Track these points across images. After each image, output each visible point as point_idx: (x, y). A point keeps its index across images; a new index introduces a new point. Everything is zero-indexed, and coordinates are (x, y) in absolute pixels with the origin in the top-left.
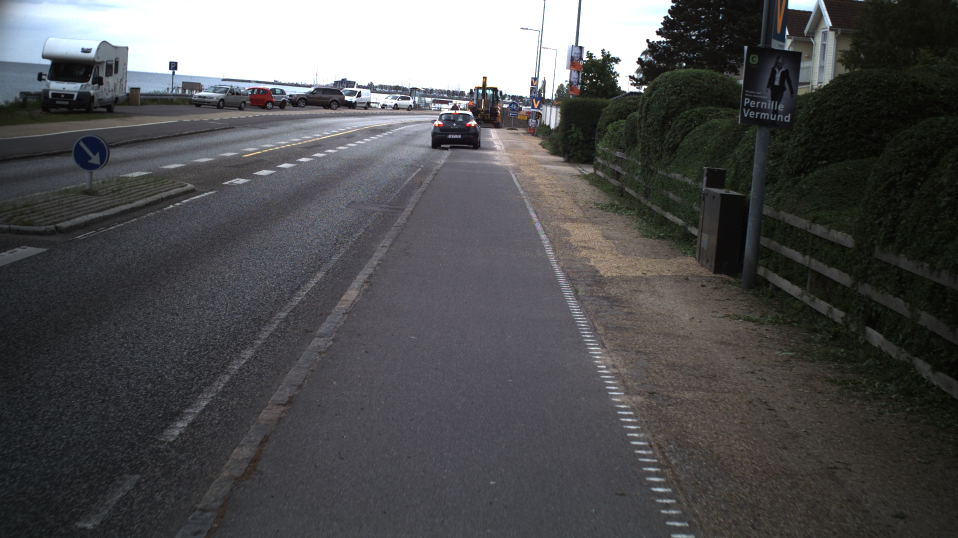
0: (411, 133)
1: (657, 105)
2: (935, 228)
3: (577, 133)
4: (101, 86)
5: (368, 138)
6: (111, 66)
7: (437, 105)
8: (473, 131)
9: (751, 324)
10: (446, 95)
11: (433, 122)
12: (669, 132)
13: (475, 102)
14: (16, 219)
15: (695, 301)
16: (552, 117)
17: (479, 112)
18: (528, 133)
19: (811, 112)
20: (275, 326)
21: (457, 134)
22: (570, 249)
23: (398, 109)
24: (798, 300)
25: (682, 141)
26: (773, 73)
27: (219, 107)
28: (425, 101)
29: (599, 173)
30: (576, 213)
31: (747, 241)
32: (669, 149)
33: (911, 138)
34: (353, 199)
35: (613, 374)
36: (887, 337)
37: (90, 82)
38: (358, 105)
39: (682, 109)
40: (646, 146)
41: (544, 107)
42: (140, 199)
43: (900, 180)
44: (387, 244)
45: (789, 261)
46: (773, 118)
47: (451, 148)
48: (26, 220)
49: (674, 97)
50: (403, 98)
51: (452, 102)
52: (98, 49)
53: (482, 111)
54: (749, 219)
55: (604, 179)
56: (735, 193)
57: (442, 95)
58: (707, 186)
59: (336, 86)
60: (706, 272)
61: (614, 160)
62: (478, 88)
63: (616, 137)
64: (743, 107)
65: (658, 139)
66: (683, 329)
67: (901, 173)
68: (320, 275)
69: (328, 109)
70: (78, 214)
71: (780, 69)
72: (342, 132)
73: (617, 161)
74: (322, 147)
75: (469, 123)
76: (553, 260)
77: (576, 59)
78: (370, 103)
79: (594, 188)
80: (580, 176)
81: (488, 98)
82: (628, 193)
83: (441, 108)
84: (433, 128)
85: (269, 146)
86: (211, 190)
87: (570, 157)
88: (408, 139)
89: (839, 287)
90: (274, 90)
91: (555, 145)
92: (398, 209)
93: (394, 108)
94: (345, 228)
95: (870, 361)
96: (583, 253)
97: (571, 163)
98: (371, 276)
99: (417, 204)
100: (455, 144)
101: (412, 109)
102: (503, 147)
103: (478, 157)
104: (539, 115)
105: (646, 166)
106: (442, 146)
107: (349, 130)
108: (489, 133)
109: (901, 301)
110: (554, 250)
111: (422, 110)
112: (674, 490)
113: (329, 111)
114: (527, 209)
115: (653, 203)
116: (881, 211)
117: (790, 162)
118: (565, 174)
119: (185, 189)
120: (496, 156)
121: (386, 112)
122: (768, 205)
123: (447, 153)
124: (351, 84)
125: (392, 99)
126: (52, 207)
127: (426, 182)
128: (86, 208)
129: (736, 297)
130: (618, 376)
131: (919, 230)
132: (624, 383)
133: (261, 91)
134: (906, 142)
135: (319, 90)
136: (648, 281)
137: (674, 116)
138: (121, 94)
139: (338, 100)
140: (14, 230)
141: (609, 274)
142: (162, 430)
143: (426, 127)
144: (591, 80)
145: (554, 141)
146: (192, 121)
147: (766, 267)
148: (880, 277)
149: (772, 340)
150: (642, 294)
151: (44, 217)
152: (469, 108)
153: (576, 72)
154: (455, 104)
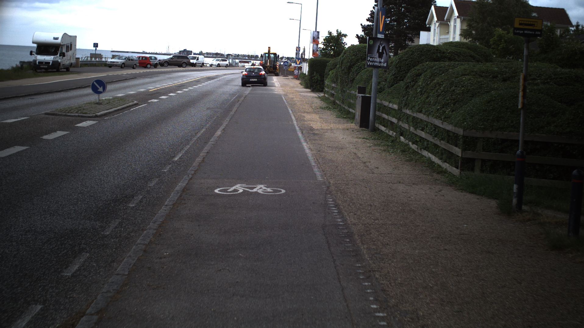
0: (230, 79)
2: (416, 99)
3: (317, 76)
4: (64, 57)
5: (207, 82)
6: (68, 46)
7: (243, 64)
8: (263, 77)
9: (365, 140)
10: (247, 58)
11: (242, 72)
12: (351, 73)
13: (264, 61)
14: (79, 112)
15: (347, 134)
16: (305, 68)
17: (266, 67)
18: (294, 78)
20: (194, 141)
21: (255, 79)
22: (304, 121)
23: (220, 66)
24: (384, 132)
25: (356, 76)
26: (379, 47)
27: (122, 67)
28: (235, 62)
29: (326, 95)
30: (311, 110)
31: (371, 113)
32: (351, 81)
33: (415, 70)
34: (208, 107)
35: (308, 148)
36: (404, 138)
37: (58, 55)
38: (197, 65)
40: (342, 80)
41: (303, 63)
42: (120, 106)
43: (410, 84)
44: (228, 120)
45: (384, 119)
46: (379, 64)
47: (252, 86)
49: (353, 57)
50: (223, 60)
51: (251, 62)
52: (62, 37)
53: (268, 66)
54: (371, 104)
55: (328, 98)
56: (369, 95)
57: (244, 58)
58: (358, 94)
59: (180, 54)
60: (357, 127)
62: (265, 54)
63: (333, 77)
64: (367, 61)
65: (347, 76)
66: (338, 140)
67: (411, 82)
68: (204, 130)
69: (181, 67)
70: (100, 111)
71: (382, 45)
72: (193, 79)
73: (333, 88)
74: (186, 86)
75: (261, 73)
76: (296, 125)
77: (316, 38)
78: (204, 63)
79: (322, 101)
80: (317, 97)
81: (271, 59)
82: (336, 103)
83: (244, 66)
84: (242, 76)
85: (159, 86)
86: (145, 104)
87: (314, 89)
88: (228, 82)
89: (395, 125)
90: (151, 57)
91: (307, 83)
92: (230, 110)
93: (217, 66)
94: (208, 116)
96: (309, 122)
97: (314, 92)
98: (224, 129)
99: (238, 108)
100: (254, 84)
101: (228, 66)
102: (279, 85)
103: (266, 90)
104: (300, 68)
105: (342, 89)
106: (247, 85)
107: (196, 78)
108: (273, 78)
109: (407, 125)
110: (297, 122)
111: (233, 67)
112: (318, 164)
113: (181, 69)
114: (288, 109)
115: (345, 106)
116: (404, 95)
117: (389, 82)
118: (310, 96)
119: (134, 103)
120: (276, 89)
121: (213, 68)
122: (379, 99)
123: (250, 89)
124: (190, 52)
125: (216, 61)
126: (89, 108)
127: (241, 100)
128: (101, 109)
129: (365, 133)
130: (310, 148)
131: (412, 100)
132: (311, 150)
133: (144, 58)
134: (414, 72)
135: (175, 56)
136: (331, 130)
137: (354, 66)
138: (73, 61)
139: (186, 62)
140: (80, 116)
141: (317, 128)
142: (172, 159)
143: (237, 76)
144: (331, 47)
145: (306, 81)
146: (113, 75)
147: (378, 123)
148: (403, 118)
149: (369, 142)
150: (327, 133)
151: (89, 111)
152: (261, 65)
153: (316, 45)
154: (253, 63)
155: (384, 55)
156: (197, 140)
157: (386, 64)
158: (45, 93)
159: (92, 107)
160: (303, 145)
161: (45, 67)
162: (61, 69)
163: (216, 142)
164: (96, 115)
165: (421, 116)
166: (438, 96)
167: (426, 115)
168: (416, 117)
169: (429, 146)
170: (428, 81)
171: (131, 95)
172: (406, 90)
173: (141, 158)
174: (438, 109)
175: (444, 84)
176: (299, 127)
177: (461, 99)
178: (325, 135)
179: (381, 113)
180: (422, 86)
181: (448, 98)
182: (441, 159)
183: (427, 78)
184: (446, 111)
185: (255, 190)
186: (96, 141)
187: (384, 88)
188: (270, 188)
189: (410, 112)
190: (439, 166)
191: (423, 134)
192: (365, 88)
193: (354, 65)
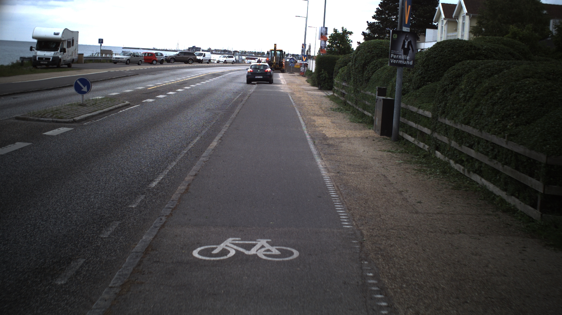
0: (235, 76)
1: (360, 58)
2: (458, 106)
3: (325, 74)
4: (64, 53)
5: (212, 79)
6: (70, 42)
7: (249, 61)
8: (269, 74)
9: (390, 153)
10: (254, 55)
11: (247, 69)
12: (366, 72)
13: (270, 58)
14: (55, 116)
15: (368, 146)
16: (312, 66)
17: (273, 64)
18: (300, 75)
19: (424, 60)
20: (183, 155)
21: (260, 76)
22: (314, 127)
23: (226, 63)
24: (413, 143)
25: (372, 75)
26: (404, 42)
27: (127, 64)
28: (242, 58)
29: (335, 94)
30: (321, 112)
31: (394, 120)
32: (366, 80)
33: (454, 70)
34: (208, 108)
35: (324, 167)
36: (442, 153)
37: (59, 51)
38: (204, 61)
39: (372, 60)
40: (355, 79)
41: (309, 60)
42: (107, 108)
43: (448, 88)
44: (228, 126)
45: (411, 127)
47: (257, 83)
48: (59, 116)
49: (368, 54)
50: (229, 57)
51: (257, 58)
52: (63, 33)
53: (274, 63)
54: (394, 109)
55: (337, 97)
56: (390, 98)
57: (251, 55)
58: (378, 96)
59: (190, 51)
60: (377, 135)
61: (342, 87)
62: (272, 50)
63: (343, 75)
64: (390, 58)
65: (361, 75)
66: (359, 154)
67: (449, 85)
68: (198, 138)
69: (187, 63)
70: (81, 114)
71: (407, 40)
72: (197, 76)
73: (343, 87)
74: (188, 84)
75: (266, 70)
76: (306, 132)
77: (324, 34)
78: (211, 60)
79: (332, 102)
80: (325, 96)
81: (277, 56)
82: (348, 103)
83: (251, 62)
84: (247, 73)
85: (159, 83)
86: (137, 104)
87: (321, 87)
88: (234, 79)
89: (427, 136)
90: (157, 54)
91: (314, 81)
92: (231, 112)
93: (224, 63)
94: (206, 120)
95: (435, 164)
96: (320, 129)
97: (322, 90)
98: (221, 137)
99: (240, 109)
100: (259, 81)
101: (234, 63)
102: (286, 83)
103: (272, 88)
104: (306, 65)
105: (356, 89)
106: (252, 82)
107: (201, 75)
108: (279, 75)
109: (446, 138)
110: (307, 128)
111: (240, 63)
112: (339, 196)
113: (188, 65)
114: (295, 111)
115: (359, 107)
116: (441, 101)
117: (415, 83)
118: (318, 95)
119: (125, 103)
120: (282, 87)
121: (220, 65)
122: (404, 103)
123: (255, 86)
124: (198, 49)
125: (223, 57)
126: (68, 111)
127: (244, 100)
128: (83, 112)
129: (388, 144)
130: (326, 168)
131: (453, 107)
132: (328, 170)
133: (150, 54)
134: (452, 72)
135: (183, 53)
136: (348, 138)
137: (369, 64)
138: (75, 57)
139: (192, 58)
140: (55, 121)
141: (331, 136)
142: (148, 184)
143: (243, 72)
144: (336, 45)
145: (313, 79)
146: (115, 71)
147: (403, 131)
148: (440, 129)
149: (397, 158)
150: (344, 144)
151: (67, 115)
152: (267, 61)
153: (324, 41)
154: (259, 59)
155: (410, 51)
156: (187, 153)
157: (412, 62)
158: (33, 92)
159: (73, 110)
160: (316, 163)
161: (45, 63)
162: (62, 65)
163: (209, 158)
164: (74, 120)
165: (468, 129)
166: (494, 105)
167: (477, 129)
168: (461, 130)
169: (482, 169)
170: (473, 84)
171: (127, 94)
172: (443, 95)
173: (107, 185)
174: (496, 122)
175: (500, 88)
176: (310, 135)
177: (527, 110)
178: (342, 147)
179: (406, 120)
180: (466, 90)
181: (509, 108)
182: (505, 190)
183: (472, 80)
184: (507, 126)
185: (253, 251)
186: (58, 156)
187: (408, 90)
188: (276, 246)
189: (451, 122)
190: (502, 200)
191: (472, 153)
192: (386, 89)
193: (369, 62)
